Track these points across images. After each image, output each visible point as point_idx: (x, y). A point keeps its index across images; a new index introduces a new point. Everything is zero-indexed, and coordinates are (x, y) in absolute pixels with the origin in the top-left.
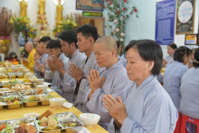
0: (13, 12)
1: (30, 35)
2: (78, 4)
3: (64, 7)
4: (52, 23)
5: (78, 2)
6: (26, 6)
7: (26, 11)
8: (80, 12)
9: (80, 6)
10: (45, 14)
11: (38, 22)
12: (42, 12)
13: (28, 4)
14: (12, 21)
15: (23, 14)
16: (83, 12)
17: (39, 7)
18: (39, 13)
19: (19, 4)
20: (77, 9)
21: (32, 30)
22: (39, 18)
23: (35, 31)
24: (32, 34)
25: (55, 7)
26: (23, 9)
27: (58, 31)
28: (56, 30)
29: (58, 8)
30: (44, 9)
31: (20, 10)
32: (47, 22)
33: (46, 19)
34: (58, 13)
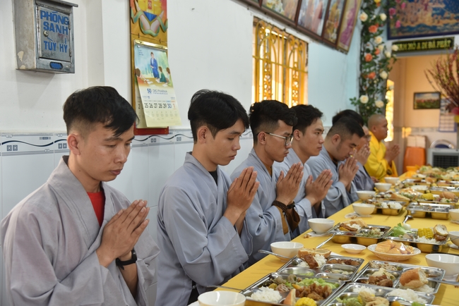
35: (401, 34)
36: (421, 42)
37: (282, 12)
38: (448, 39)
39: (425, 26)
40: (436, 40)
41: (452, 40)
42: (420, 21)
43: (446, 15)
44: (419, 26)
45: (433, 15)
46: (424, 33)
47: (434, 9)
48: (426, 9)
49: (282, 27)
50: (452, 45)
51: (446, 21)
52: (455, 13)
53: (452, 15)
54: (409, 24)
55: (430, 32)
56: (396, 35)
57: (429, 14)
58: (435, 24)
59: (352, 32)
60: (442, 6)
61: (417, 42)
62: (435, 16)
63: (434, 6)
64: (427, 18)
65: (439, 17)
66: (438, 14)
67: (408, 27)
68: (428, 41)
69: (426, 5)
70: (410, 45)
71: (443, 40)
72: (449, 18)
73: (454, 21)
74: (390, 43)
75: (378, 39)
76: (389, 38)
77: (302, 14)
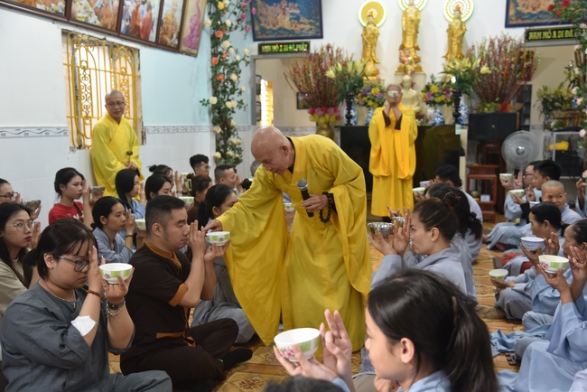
1: (370, 103)
2: (512, 12)
4: (435, 65)
5: (512, 6)
6: (375, 36)
8: (518, 34)
9: (519, 15)
10: (417, 48)
11: (398, 70)
14: (331, 73)
15: (368, 54)
16: (527, 33)
17: (405, 34)
18: (402, 47)
20: (507, 25)
21: (375, 91)
22: (401, 60)
24: (373, 101)
26: (366, 44)
27: (434, 89)
28: (428, 88)
29: (451, 32)
30: (415, 37)
31: (362, 46)
32: (419, 69)
33: (417, 60)
34: (450, 42)
35: (265, 36)
36: (283, 44)
37: (98, 23)
38: (305, 43)
39: (285, 30)
40: (296, 44)
41: (308, 44)
42: (280, 25)
43: (302, 20)
44: (280, 29)
45: (290, 19)
46: (284, 36)
47: (291, 14)
48: (284, 14)
49: (102, 37)
50: (308, 48)
51: (302, 26)
52: (309, 18)
53: (306, 21)
54: (271, 27)
55: (291, 36)
56: (260, 37)
57: (287, 19)
58: (293, 28)
59: (199, 36)
60: (298, 12)
61: (279, 44)
62: (293, 21)
63: (291, 11)
64: (285, 22)
65: (296, 21)
66: (295, 19)
67: (271, 29)
68: (288, 44)
69: (284, 10)
70: (275, 48)
71: (300, 43)
72: (304, 23)
73: (308, 27)
74: (256, 44)
75: (226, 44)
76: (255, 40)
77: (124, 24)
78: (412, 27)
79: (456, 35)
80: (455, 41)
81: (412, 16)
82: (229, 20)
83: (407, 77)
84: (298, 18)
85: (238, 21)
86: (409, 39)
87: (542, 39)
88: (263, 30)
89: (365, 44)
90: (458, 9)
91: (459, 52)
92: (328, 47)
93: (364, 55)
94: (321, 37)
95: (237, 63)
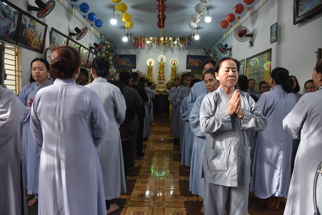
0: (143, 74)
2: (188, 65)
3: (177, 68)
4: (168, 78)
5: (188, 63)
6: (152, 69)
7: (151, 71)
8: (190, 71)
9: (190, 66)
10: (164, 73)
11: (159, 79)
12: (161, 72)
13: (153, 67)
15: (150, 74)
16: (192, 71)
17: (160, 69)
18: (159, 73)
19: (147, 67)
20: (187, 69)
21: (153, 84)
22: (159, 76)
23: (155, 85)
25: (171, 68)
27: (169, 85)
28: (168, 84)
29: (172, 69)
30: (163, 70)
31: (147, 71)
32: (164, 79)
33: (164, 76)
34: (172, 72)
38: (131, 70)
39: (125, 66)
42: (123, 64)
45: (126, 63)
47: (127, 61)
48: (124, 61)
51: (130, 65)
52: (132, 63)
54: (120, 64)
56: (117, 67)
58: (127, 65)
60: (129, 61)
71: (129, 70)
73: (132, 65)
74: (116, 69)
75: (111, 69)
76: (115, 68)
77: (88, 64)
78: (162, 67)
79: (174, 70)
80: (174, 72)
81: (162, 64)
82: (112, 63)
83: (161, 81)
84: (129, 63)
85: (113, 63)
86: (161, 70)
87: (195, 73)
88: (118, 65)
89: (149, 71)
90: (174, 63)
91: (175, 75)
92: (138, 71)
93: (148, 74)
94: (135, 68)
95: (112, 75)
